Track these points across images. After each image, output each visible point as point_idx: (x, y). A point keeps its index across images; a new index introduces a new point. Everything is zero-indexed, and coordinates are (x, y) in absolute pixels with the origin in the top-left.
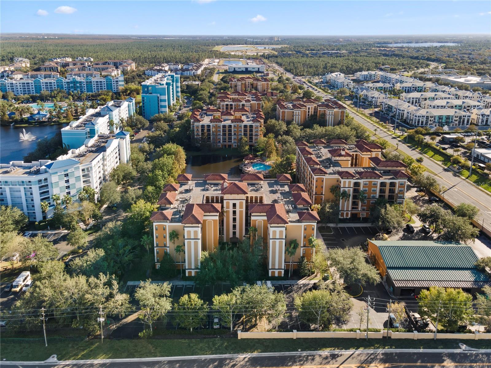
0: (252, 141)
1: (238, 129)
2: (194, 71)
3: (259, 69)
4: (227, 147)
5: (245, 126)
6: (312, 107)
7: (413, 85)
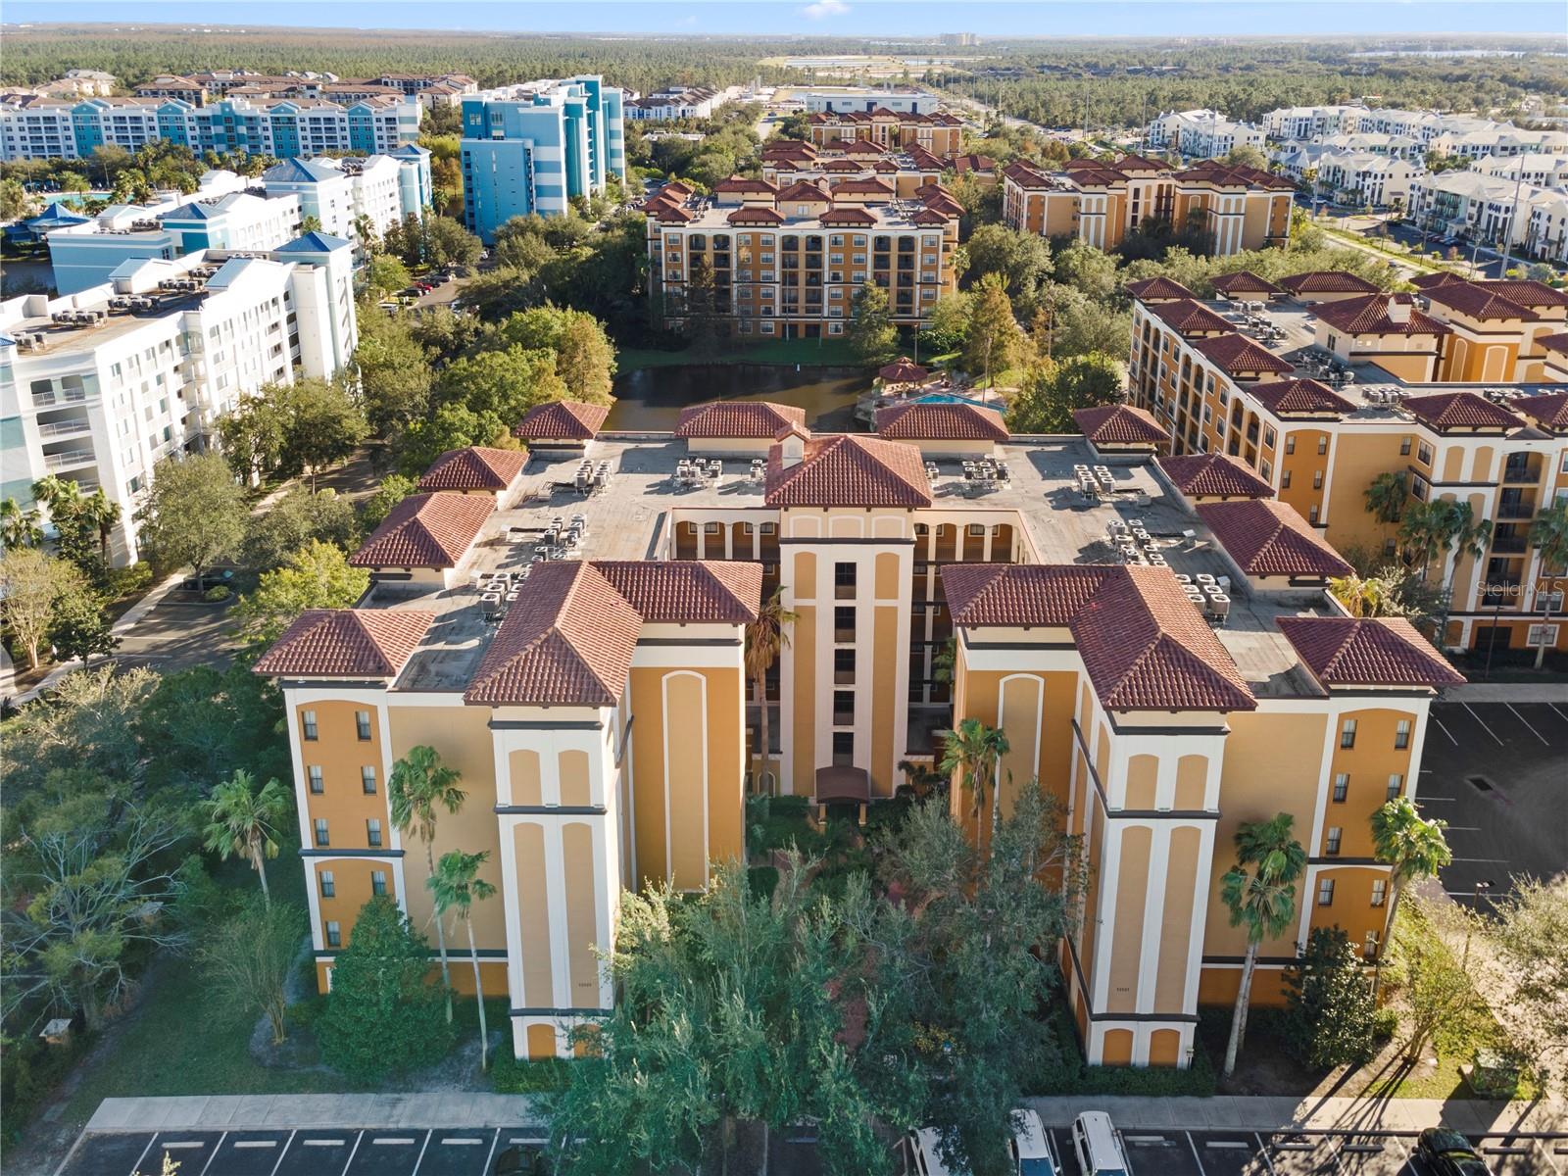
0: (909, 310)
1: (848, 257)
2: (683, 106)
3: (915, 105)
4: (801, 334)
5: (882, 242)
6: (1148, 188)
7: (1501, 138)
